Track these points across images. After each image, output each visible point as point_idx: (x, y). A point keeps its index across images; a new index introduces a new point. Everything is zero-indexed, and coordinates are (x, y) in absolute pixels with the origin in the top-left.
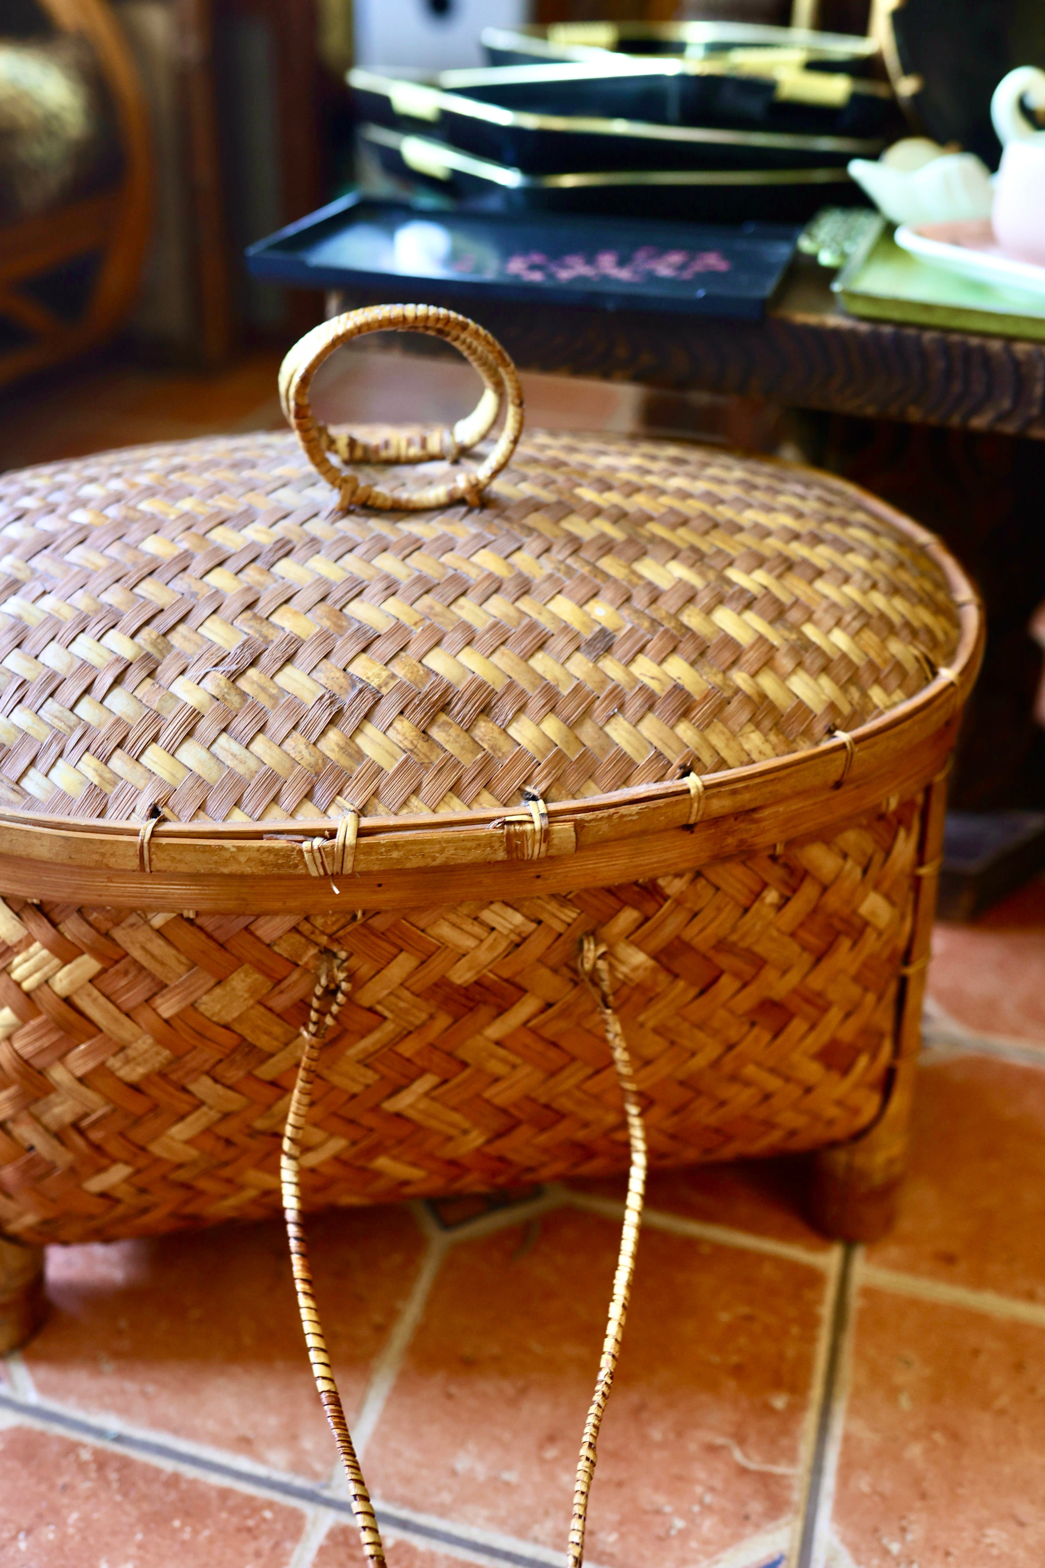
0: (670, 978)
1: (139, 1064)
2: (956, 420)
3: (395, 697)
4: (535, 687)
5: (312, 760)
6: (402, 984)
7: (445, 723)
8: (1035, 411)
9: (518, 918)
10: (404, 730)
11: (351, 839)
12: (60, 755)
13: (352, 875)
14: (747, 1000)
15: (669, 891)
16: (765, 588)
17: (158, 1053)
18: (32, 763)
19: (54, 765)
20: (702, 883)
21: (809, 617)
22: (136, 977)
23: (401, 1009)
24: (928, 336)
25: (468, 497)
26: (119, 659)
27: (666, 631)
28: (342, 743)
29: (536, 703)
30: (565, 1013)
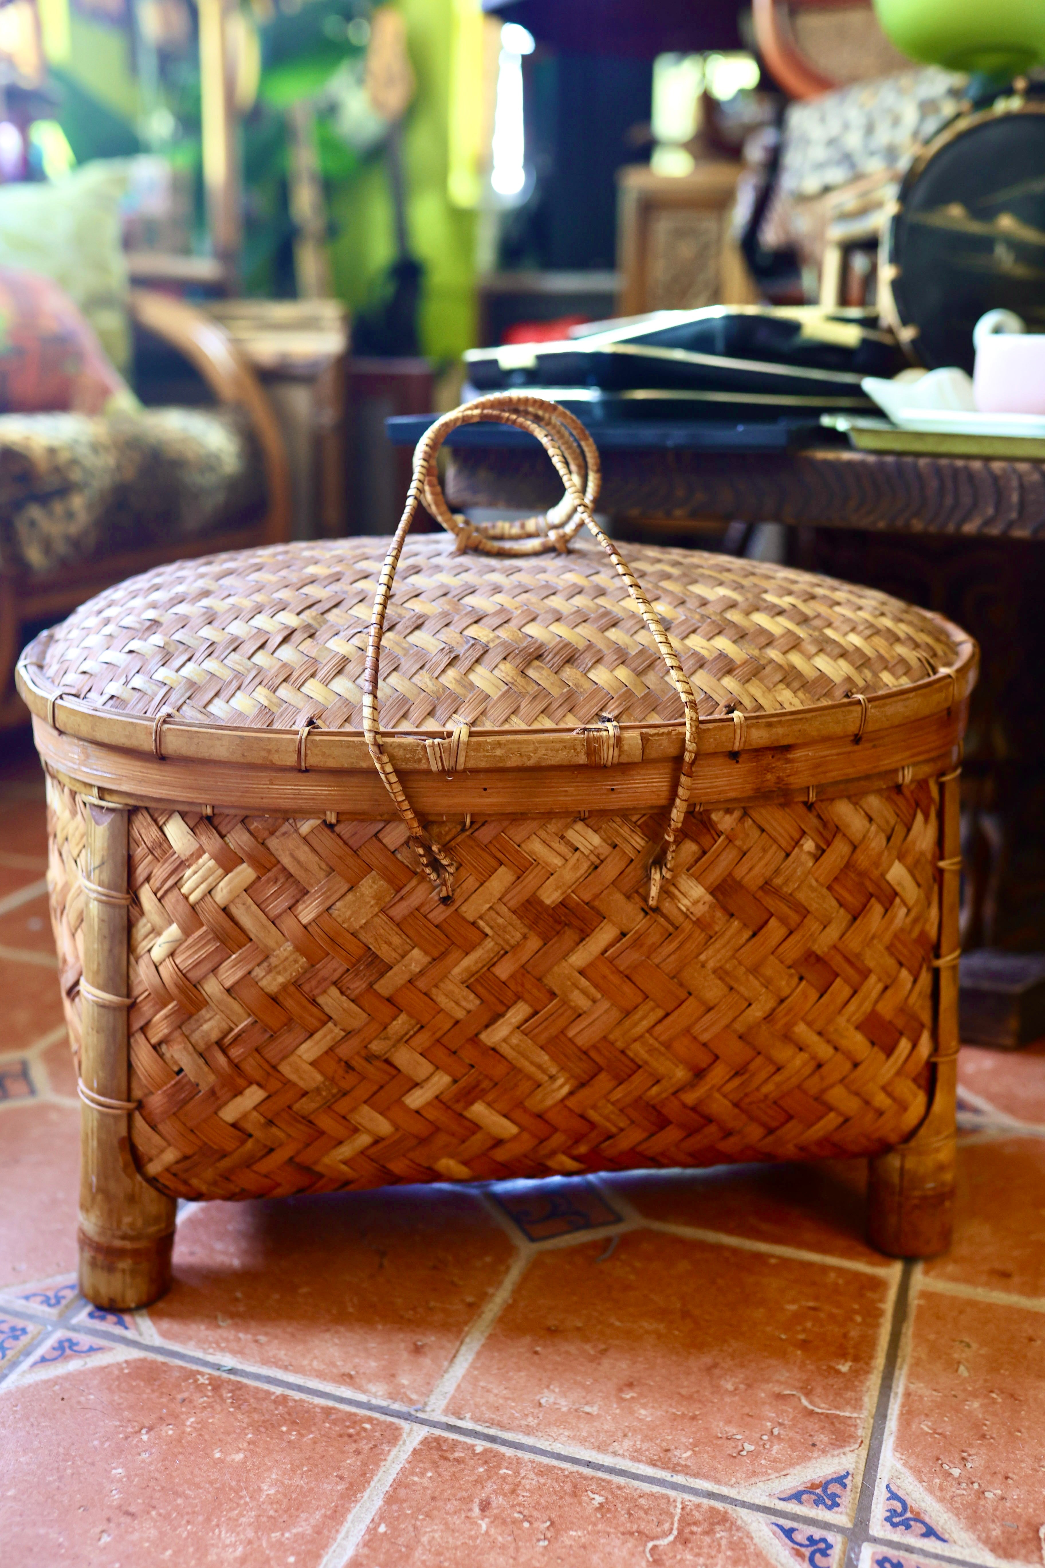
0: (727, 917)
1: (279, 973)
2: (951, 528)
3: (500, 649)
4: (609, 648)
5: (435, 689)
6: (500, 899)
7: (539, 667)
8: (1014, 515)
9: (596, 840)
10: (507, 670)
11: (464, 737)
12: (239, 688)
13: (464, 771)
14: (793, 949)
15: (721, 827)
16: (794, 606)
17: (296, 961)
18: (217, 695)
19: (233, 695)
20: (749, 822)
21: (830, 625)
22: (283, 884)
23: (499, 925)
24: (922, 462)
25: (558, 546)
26: (287, 627)
27: (713, 622)
28: (458, 678)
29: (610, 657)
30: (637, 942)
